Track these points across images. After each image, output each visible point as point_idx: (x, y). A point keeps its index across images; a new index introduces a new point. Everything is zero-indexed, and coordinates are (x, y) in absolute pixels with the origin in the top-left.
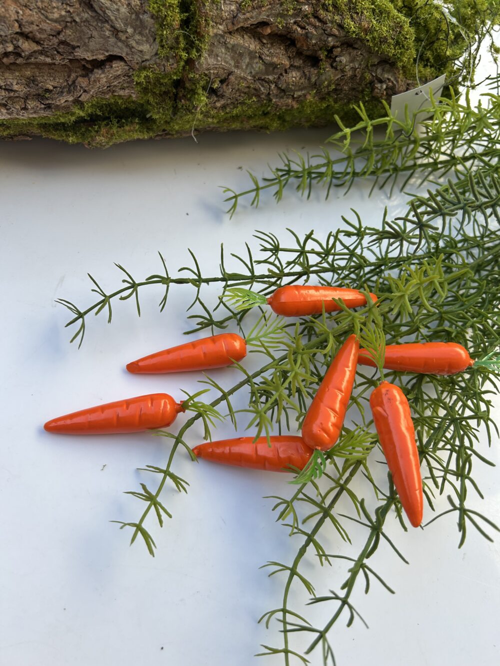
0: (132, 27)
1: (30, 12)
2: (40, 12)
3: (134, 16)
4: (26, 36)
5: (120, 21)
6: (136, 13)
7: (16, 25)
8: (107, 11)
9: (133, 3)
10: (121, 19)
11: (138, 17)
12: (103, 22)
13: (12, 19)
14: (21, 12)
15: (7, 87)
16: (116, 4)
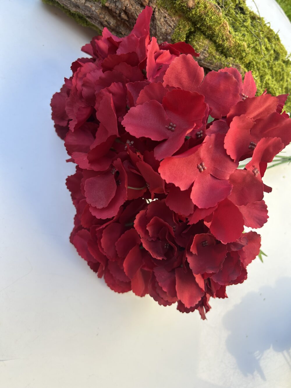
0: (162, 37)
1: (132, 8)
2: (135, 10)
3: (165, 34)
4: (126, 12)
5: (159, 32)
6: (167, 34)
7: (124, 8)
8: (157, 27)
9: (168, 30)
10: (160, 33)
11: (167, 36)
12: (153, 28)
13: (124, 5)
14: (129, 5)
15: (109, 23)
16: (162, 27)
